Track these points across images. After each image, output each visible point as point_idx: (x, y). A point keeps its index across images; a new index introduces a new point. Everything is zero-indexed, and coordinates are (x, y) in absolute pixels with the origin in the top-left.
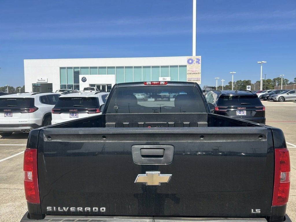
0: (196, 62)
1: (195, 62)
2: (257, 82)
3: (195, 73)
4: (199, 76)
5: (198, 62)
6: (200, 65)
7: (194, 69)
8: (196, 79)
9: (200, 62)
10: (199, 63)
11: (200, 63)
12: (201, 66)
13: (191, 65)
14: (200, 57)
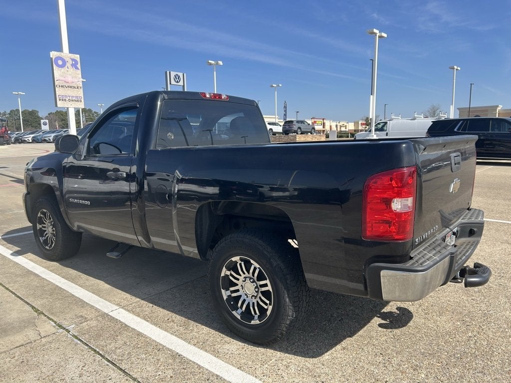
0: (72, 65)
1: (69, 64)
2: (49, 114)
3: (71, 87)
4: (79, 93)
5: (74, 65)
6: (79, 72)
7: (69, 79)
8: (74, 99)
9: (79, 66)
10: (77, 68)
11: (80, 68)
12: (80, 74)
13: (63, 70)
14: (77, 57)
